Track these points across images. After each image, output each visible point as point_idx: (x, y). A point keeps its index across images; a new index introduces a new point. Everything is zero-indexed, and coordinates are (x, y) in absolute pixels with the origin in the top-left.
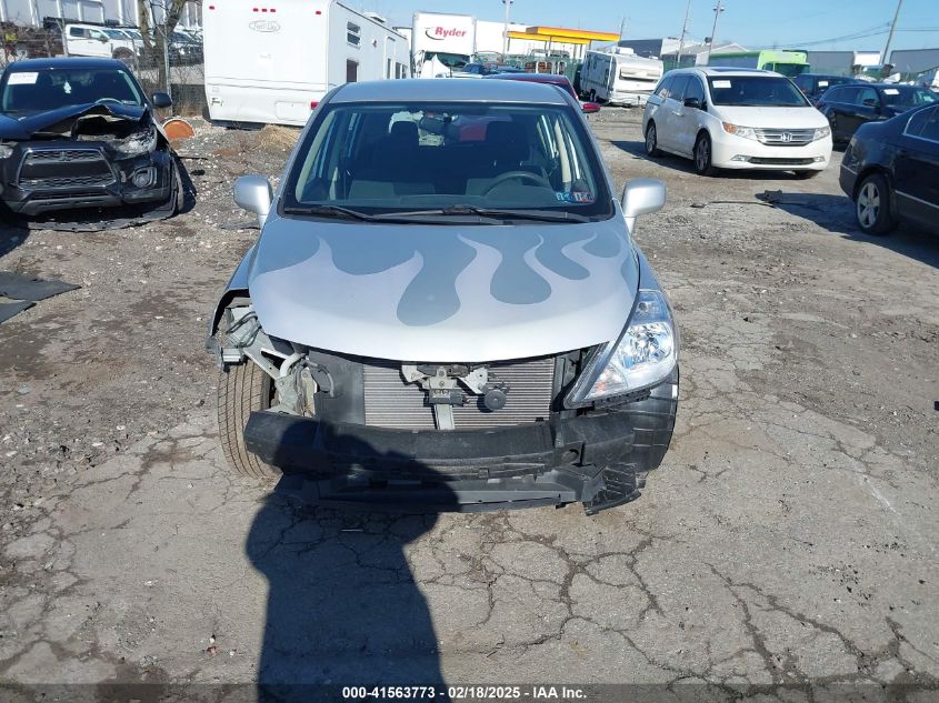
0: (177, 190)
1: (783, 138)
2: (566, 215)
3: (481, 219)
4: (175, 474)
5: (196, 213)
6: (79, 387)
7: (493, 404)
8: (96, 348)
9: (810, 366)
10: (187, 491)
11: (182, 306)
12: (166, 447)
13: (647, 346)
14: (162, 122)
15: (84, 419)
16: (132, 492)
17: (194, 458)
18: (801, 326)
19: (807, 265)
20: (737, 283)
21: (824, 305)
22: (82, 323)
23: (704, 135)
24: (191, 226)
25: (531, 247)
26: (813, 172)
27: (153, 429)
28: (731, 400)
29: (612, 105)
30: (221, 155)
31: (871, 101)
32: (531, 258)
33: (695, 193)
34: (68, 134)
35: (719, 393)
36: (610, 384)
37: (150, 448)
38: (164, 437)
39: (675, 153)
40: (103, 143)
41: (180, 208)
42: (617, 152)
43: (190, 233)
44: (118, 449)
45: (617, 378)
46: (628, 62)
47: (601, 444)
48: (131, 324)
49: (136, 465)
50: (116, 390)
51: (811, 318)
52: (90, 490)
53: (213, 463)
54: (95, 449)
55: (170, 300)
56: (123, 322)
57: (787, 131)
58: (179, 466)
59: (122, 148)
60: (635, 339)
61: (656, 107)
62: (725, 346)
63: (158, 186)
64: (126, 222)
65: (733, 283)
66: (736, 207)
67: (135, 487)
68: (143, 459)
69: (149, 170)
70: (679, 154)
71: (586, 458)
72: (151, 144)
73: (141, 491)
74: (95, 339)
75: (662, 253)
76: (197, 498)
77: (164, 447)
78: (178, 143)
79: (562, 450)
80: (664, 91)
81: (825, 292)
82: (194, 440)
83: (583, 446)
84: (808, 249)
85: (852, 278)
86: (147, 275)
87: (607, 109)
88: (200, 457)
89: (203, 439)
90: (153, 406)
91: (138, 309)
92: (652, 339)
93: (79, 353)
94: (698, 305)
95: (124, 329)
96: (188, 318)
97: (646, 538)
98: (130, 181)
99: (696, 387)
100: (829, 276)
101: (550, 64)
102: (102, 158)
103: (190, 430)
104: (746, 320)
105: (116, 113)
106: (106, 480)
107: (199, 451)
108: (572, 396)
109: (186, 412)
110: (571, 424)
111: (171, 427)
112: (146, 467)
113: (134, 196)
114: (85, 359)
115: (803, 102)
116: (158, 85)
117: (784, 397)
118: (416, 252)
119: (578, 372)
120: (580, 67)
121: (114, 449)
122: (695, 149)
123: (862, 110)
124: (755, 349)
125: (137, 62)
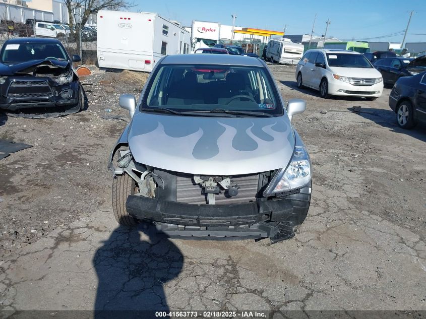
0: (81, 100)
1: (361, 82)
2: (263, 114)
3: (227, 115)
4: (71, 248)
5: (89, 111)
6: (28, 199)
7: (233, 194)
8: (38, 178)
9: (383, 196)
10: (77, 258)
11: (81, 157)
12: (68, 234)
13: (298, 171)
14: (76, 68)
15: (28, 217)
16: (48, 258)
17: (81, 240)
18: (377, 175)
19: (375, 143)
20: (343, 152)
21: (386, 164)
22: (32, 165)
23: (324, 80)
24: (87, 117)
25: (248, 127)
26: (375, 98)
27: (62, 223)
28: (346, 214)
29: (280, 64)
30: (103, 83)
31: (398, 65)
32: (249, 132)
33: (320, 107)
34: (32, 73)
35: (340, 209)
36: (283, 186)
37: (60, 234)
38: (66, 228)
39: (310, 87)
40: (48, 78)
41: (82, 108)
42: (284, 86)
43: (86, 120)
44: (43, 234)
45: (286, 184)
46: (288, 45)
47: (279, 212)
48: (55, 166)
49: (51, 243)
50: (45, 201)
51: (380, 170)
52: (27, 257)
53: (91, 242)
54: (32, 233)
55: (75, 154)
56: (51, 165)
57: (363, 79)
58: (73, 244)
59: (57, 80)
60: (293, 168)
61: (302, 66)
62: (341, 184)
63: (73, 98)
64: (57, 114)
65: (341, 151)
66: (340, 114)
67: (50, 256)
68: (55, 240)
69: (69, 91)
70: (313, 88)
71: (272, 218)
72: (70, 79)
73: (53, 258)
74: (37, 173)
75: (308, 136)
76: (81, 263)
77: (66, 233)
78: (83, 77)
79: (262, 214)
80: (306, 59)
81: (386, 157)
82: (81, 229)
83: (272, 212)
84: (375, 135)
85: (398, 150)
86: (65, 141)
87: (278, 65)
88: (84, 240)
89: (86, 229)
90: (62, 210)
91: (59, 158)
92: (300, 168)
93: (29, 181)
94: (326, 162)
95: (52, 169)
96: (83, 164)
97: (310, 292)
98: (60, 96)
99: (328, 206)
100: (387, 149)
101: (253, 45)
102: (47, 85)
103: (80, 224)
104: (351, 171)
105: (54, 64)
106: (36, 252)
107: (83, 236)
108: (267, 191)
109: (79, 214)
110: (266, 203)
111: (71, 222)
112: (57, 244)
113: (62, 103)
114: (31, 184)
115: (370, 66)
116: (76, 50)
117: (371, 212)
118: (200, 128)
119: (269, 181)
120: (266, 47)
121: (41, 234)
122: (320, 86)
123: (393, 69)
124: (355, 186)
125: (67, 40)
